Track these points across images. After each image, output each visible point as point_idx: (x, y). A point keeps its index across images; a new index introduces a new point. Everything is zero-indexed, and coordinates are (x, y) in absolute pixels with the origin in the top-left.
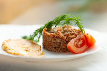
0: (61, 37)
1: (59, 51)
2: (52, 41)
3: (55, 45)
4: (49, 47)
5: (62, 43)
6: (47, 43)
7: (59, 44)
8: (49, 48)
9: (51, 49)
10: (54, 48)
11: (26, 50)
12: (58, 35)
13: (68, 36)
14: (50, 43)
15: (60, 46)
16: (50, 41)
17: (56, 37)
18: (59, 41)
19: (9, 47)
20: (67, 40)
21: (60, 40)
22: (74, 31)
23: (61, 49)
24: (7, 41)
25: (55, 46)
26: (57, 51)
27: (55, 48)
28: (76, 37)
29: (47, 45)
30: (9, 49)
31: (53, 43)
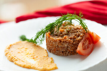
0: (68, 42)
1: (67, 55)
2: (59, 46)
3: (63, 49)
4: (56, 51)
5: (69, 47)
6: (54, 48)
7: (66, 48)
8: (56, 53)
9: (59, 54)
10: (61, 53)
11: (34, 58)
12: (65, 40)
13: (74, 39)
14: (56, 47)
15: (68, 49)
16: (57, 45)
17: (63, 42)
18: (66, 45)
19: (15, 56)
20: (74, 43)
21: (68, 44)
22: (77, 30)
23: (68, 53)
24: (9, 48)
25: (62, 51)
26: (65, 55)
27: (63, 52)
28: (83, 38)
29: (54, 50)
30: (16, 60)
31: (60, 48)
